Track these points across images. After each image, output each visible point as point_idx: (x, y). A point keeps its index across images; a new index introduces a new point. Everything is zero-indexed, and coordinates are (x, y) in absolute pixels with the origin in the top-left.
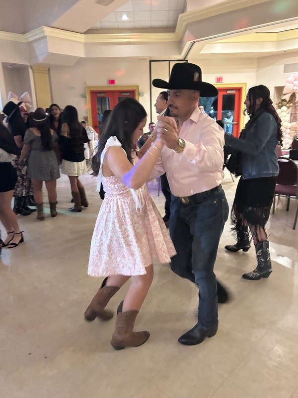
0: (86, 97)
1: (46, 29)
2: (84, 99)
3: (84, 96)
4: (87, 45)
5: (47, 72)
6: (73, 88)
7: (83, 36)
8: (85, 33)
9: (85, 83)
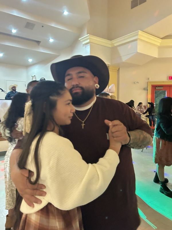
0: (148, 90)
1: (140, 32)
2: (145, 91)
3: (146, 89)
4: (161, 48)
5: (117, 71)
6: (138, 82)
7: (160, 41)
8: (162, 39)
9: (149, 79)
